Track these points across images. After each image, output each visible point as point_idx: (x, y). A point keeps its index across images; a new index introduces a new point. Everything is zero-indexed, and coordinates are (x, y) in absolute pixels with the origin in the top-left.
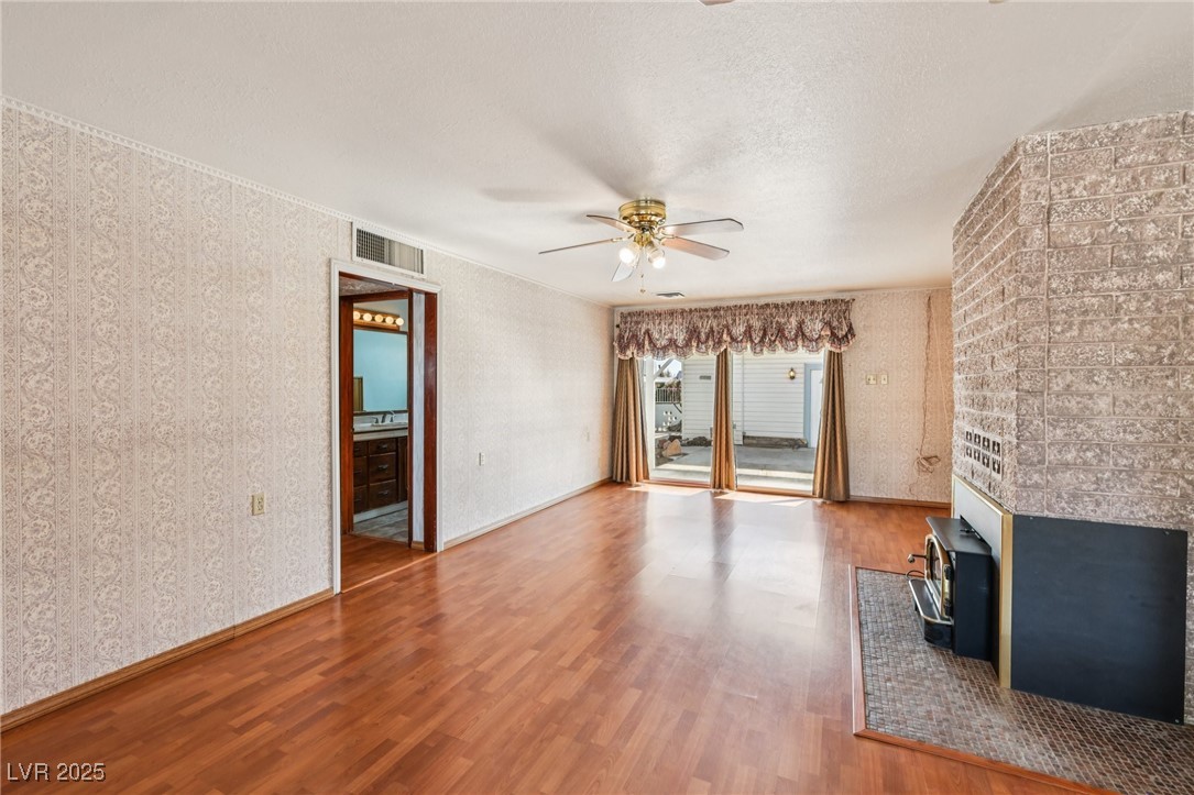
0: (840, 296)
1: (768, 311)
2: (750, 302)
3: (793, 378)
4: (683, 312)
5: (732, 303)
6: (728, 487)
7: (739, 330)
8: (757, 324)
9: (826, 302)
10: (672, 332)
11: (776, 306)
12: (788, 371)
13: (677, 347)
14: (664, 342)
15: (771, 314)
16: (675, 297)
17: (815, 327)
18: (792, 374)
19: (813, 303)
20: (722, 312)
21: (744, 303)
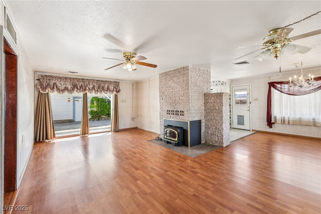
0: (117, 81)
1: (99, 82)
2: (94, 79)
3: (69, 101)
4: (70, 79)
5: (88, 78)
6: (87, 134)
7: (91, 86)
8: (96, 86)
9: (114, 82)
10: (66, 85)
11: (102, 81)
12: (67, 99)
13: (68, 90)
14: (63, 88)
15: (100, 83)
16: (76, 74)
17: (111, 88)
18: (69, 100)
19: (111, 82)
20: (85, 81)
21: (92, 79)
